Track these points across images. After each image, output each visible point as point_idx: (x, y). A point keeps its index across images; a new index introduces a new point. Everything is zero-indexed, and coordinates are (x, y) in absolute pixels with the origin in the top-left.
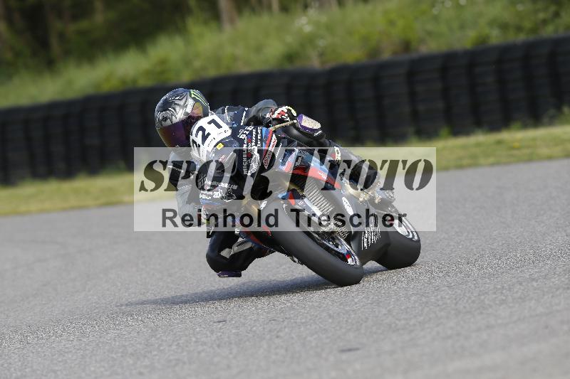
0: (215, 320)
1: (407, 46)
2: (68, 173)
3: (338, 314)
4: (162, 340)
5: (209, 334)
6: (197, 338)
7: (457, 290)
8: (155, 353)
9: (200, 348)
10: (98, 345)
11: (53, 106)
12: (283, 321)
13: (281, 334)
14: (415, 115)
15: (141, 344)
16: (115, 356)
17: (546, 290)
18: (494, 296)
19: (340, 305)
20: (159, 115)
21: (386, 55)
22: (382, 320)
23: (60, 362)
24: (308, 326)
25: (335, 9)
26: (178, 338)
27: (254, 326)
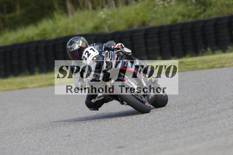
0: (66, 135)
1: (144, 23)
3: (116, 133)
4: (45, 144)
5: (64, 141)
6: (59, 143)
7: (164, 123)
8: (41, 149)
9: (60, 147)
10: (18, 146)
12: (94, 136)
13: (93, 141)
14: (147, 51)
15: (36, 145)
16: (25, 150)
17: (201, 122)
18: (180, 125)
19: (117, 129)
20: (69, 47)
21: (135, 27)
22: (134, 135)
23: (2, 153)
24: (104, 138)
26: (51, 143)
27: (82, 138)
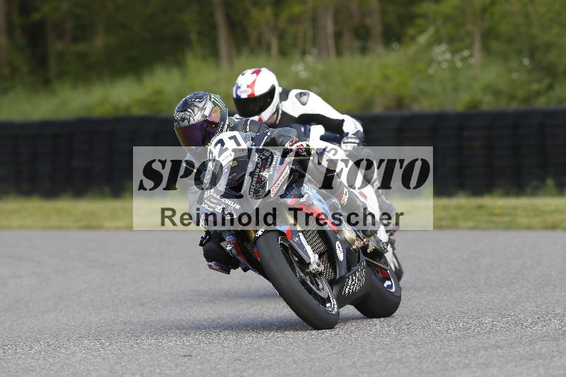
1: (400, 102)
2: (51, 193)
3: (303, 361)
5: (173, 368)
6: (161, 370)
7: (422, 350)
11: (45, 125)
12: (248, 362)
15: (105, 370)
17: (510, 358)
18: (459, 359)
20: (178, 115)
24: (272, 370)
25: (333, 59)
26: (142, 368)
27: (218, 364)
